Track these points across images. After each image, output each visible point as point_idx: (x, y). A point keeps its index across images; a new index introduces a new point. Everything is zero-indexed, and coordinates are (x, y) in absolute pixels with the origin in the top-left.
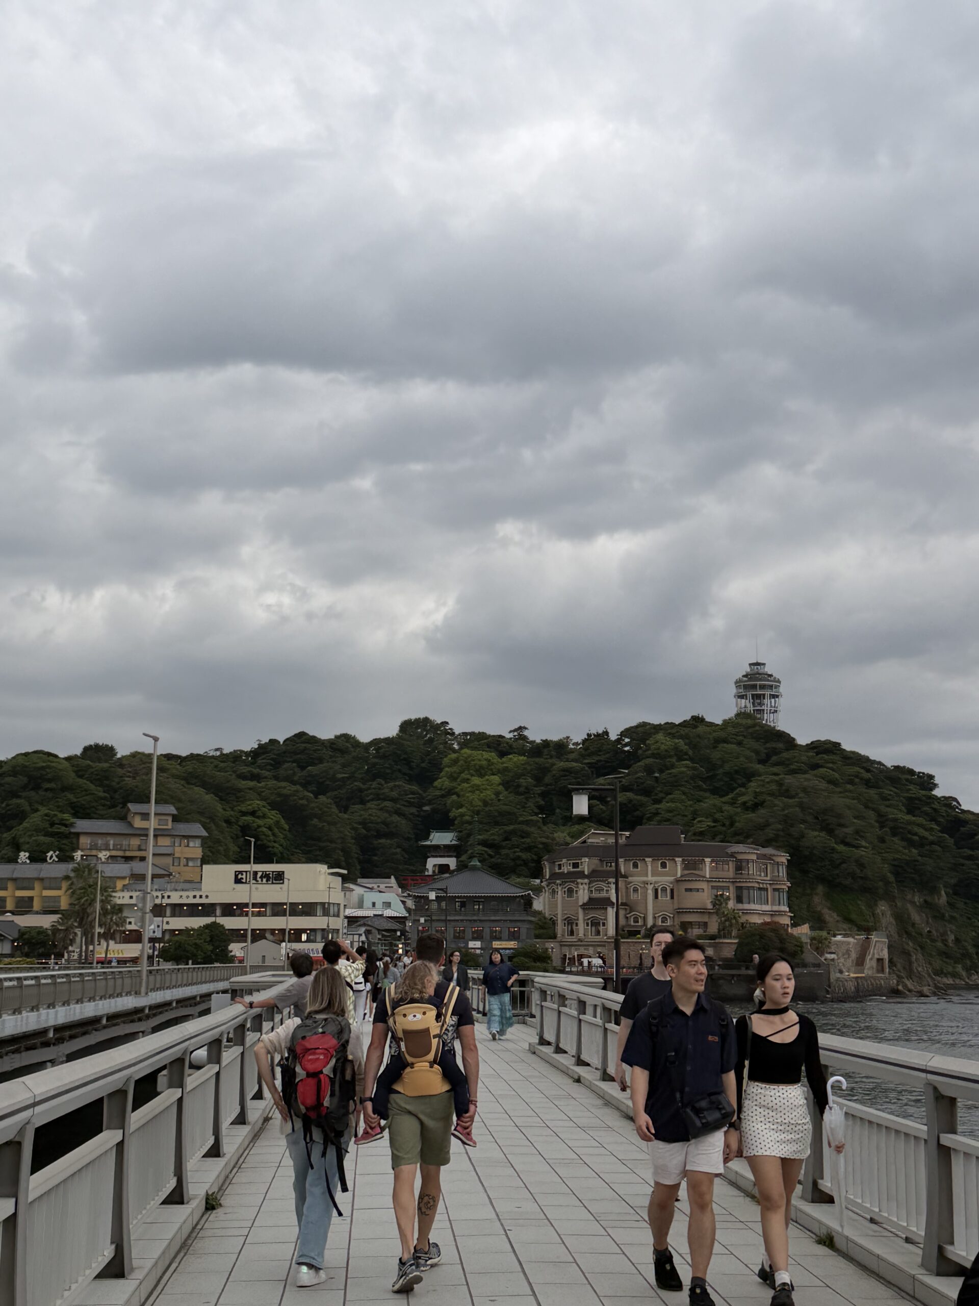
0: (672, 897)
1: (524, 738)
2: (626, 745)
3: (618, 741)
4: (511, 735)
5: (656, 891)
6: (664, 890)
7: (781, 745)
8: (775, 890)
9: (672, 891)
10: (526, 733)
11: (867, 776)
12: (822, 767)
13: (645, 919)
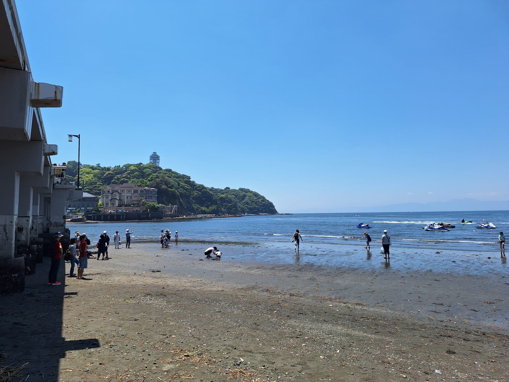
0: (131, 198)
1: (100, 167)
2: (124, 168)
3: (122, 167)
4: (96, 166)
5: (127, 197)
6: (129, 197)
7: (158, 169)
8: (154, 197)
9: (131, 197)
10: (100, 165)
11: (176, 176)
12: (167, 174)
13: (124, 203)
